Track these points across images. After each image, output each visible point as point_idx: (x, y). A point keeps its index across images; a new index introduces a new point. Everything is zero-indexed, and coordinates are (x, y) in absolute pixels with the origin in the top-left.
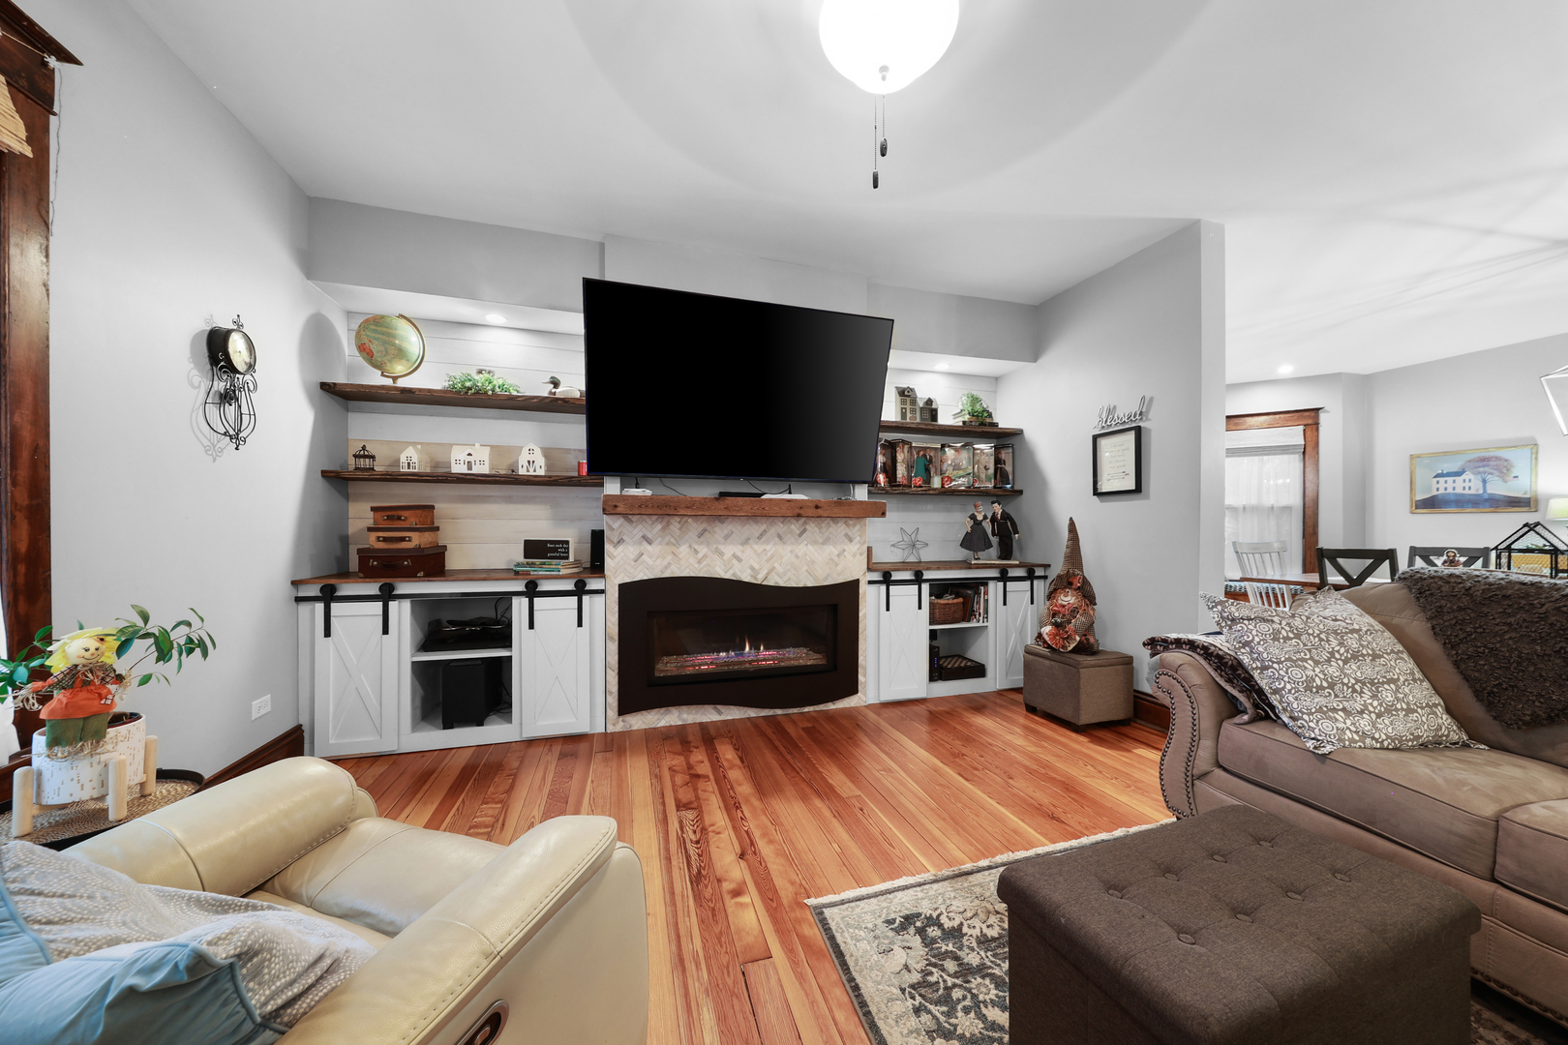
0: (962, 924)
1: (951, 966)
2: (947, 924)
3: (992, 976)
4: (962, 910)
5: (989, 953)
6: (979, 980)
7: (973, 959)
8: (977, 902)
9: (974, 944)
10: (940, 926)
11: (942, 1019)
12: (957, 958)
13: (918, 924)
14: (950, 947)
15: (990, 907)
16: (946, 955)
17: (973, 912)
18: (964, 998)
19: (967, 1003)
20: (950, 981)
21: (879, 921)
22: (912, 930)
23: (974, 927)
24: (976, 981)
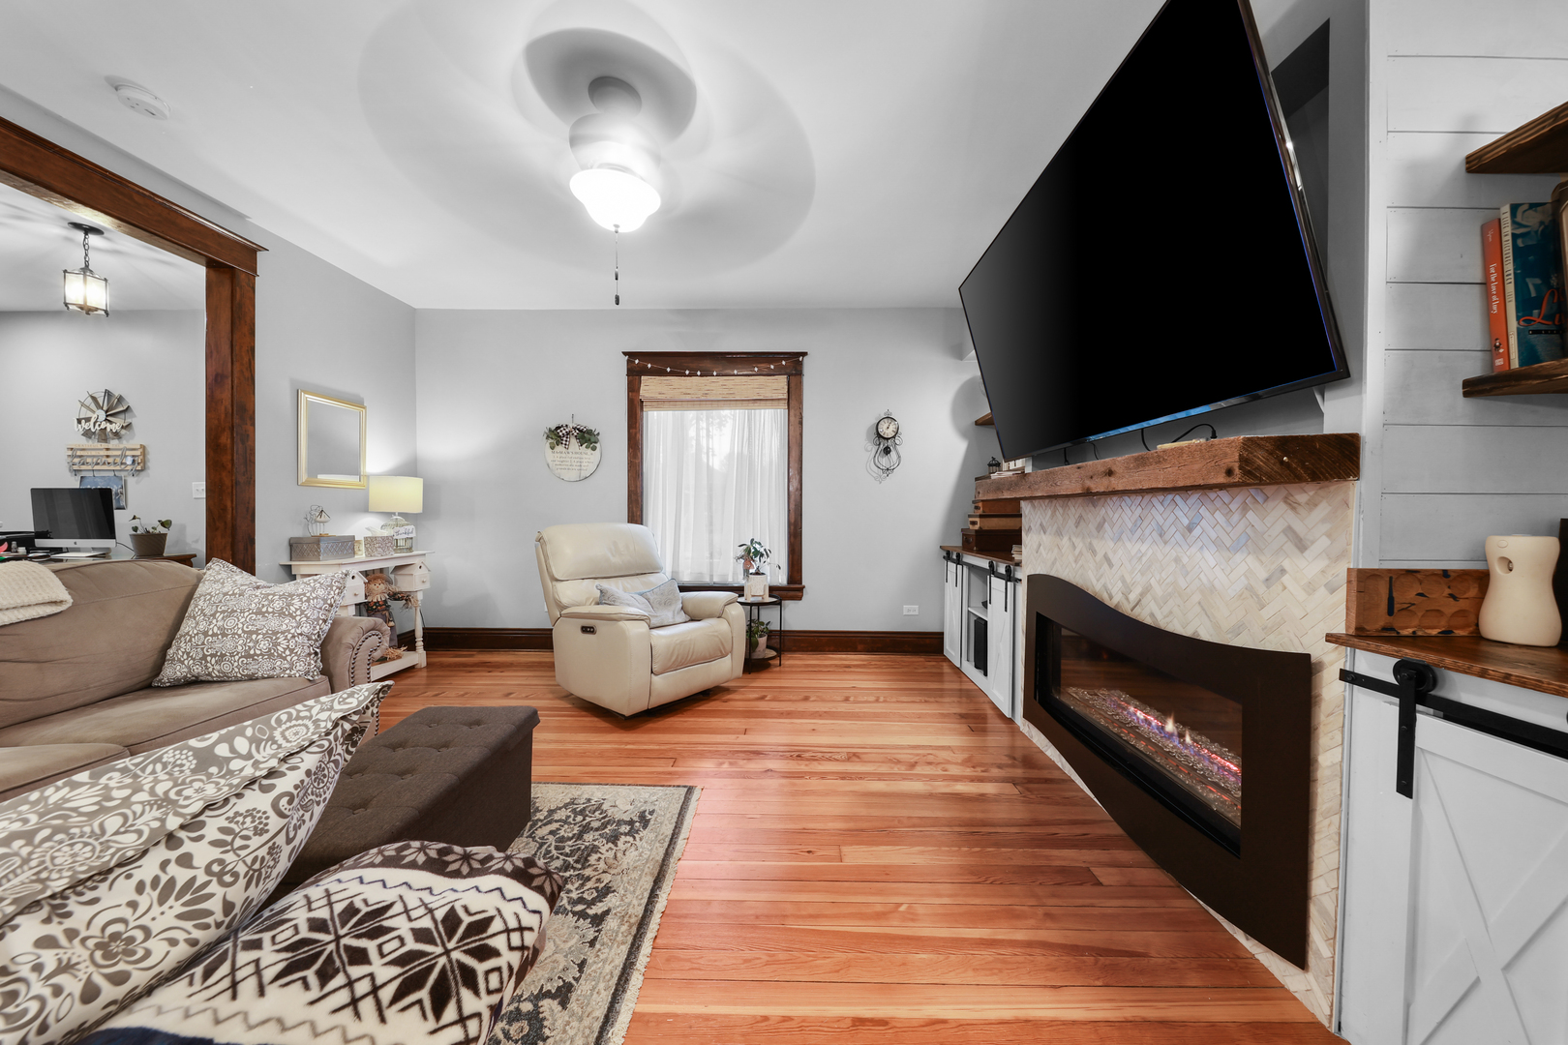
0: (616, 846)
1: (595, 824)
2: (623, 839)
3: (570, 839)
4: (627, 853)
5: (583, 847)
6: (575, 832)
7: (589, 837)
8: (625, 866)
9: (596, 843)
10: (626, 834)
11: (575, 806)
12: (597, 830)
13: (637, 824)
14: (607, 830)
15: (612, 871)
16: (604, 826)
17: (619, 858)
18: (574, 820)
19: (571, 820)
20: (588, 819)
21: (656, 808)
22: (636, 819)
23: (607, 851)
24: (576, 830)
